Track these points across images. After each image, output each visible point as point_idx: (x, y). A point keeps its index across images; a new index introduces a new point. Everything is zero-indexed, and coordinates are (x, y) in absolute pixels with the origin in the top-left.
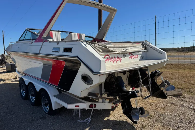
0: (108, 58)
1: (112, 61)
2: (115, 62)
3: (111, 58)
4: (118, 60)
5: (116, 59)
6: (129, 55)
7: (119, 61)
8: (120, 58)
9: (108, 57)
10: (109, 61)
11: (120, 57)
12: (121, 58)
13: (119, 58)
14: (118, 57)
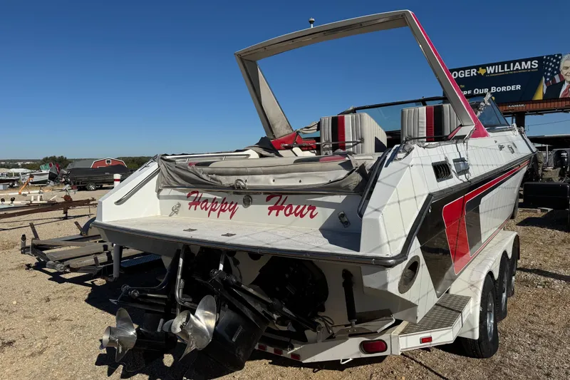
0: (197, 200)
1: (206, 209)
2: (214, 214)
3: (204, 202)
4: (224, 211)
5: (219, 205)
6: (268, 199)
7: (228, 213)
8: (233, 205)
9: (196, 197)
10: (199, 207)
11: (232, 203)
12: (234, 207)
13: (228, 205)
14: (224, 202)
